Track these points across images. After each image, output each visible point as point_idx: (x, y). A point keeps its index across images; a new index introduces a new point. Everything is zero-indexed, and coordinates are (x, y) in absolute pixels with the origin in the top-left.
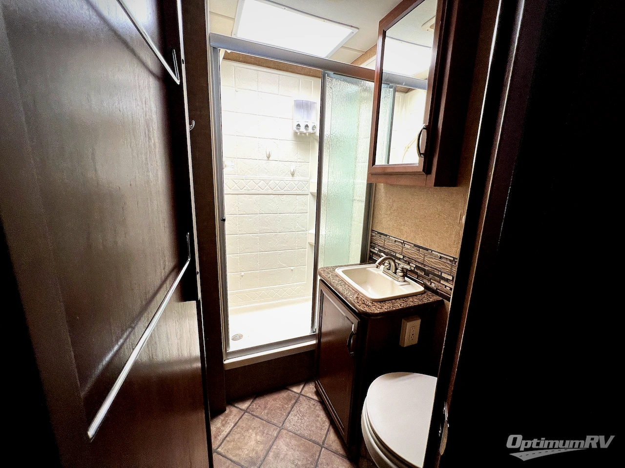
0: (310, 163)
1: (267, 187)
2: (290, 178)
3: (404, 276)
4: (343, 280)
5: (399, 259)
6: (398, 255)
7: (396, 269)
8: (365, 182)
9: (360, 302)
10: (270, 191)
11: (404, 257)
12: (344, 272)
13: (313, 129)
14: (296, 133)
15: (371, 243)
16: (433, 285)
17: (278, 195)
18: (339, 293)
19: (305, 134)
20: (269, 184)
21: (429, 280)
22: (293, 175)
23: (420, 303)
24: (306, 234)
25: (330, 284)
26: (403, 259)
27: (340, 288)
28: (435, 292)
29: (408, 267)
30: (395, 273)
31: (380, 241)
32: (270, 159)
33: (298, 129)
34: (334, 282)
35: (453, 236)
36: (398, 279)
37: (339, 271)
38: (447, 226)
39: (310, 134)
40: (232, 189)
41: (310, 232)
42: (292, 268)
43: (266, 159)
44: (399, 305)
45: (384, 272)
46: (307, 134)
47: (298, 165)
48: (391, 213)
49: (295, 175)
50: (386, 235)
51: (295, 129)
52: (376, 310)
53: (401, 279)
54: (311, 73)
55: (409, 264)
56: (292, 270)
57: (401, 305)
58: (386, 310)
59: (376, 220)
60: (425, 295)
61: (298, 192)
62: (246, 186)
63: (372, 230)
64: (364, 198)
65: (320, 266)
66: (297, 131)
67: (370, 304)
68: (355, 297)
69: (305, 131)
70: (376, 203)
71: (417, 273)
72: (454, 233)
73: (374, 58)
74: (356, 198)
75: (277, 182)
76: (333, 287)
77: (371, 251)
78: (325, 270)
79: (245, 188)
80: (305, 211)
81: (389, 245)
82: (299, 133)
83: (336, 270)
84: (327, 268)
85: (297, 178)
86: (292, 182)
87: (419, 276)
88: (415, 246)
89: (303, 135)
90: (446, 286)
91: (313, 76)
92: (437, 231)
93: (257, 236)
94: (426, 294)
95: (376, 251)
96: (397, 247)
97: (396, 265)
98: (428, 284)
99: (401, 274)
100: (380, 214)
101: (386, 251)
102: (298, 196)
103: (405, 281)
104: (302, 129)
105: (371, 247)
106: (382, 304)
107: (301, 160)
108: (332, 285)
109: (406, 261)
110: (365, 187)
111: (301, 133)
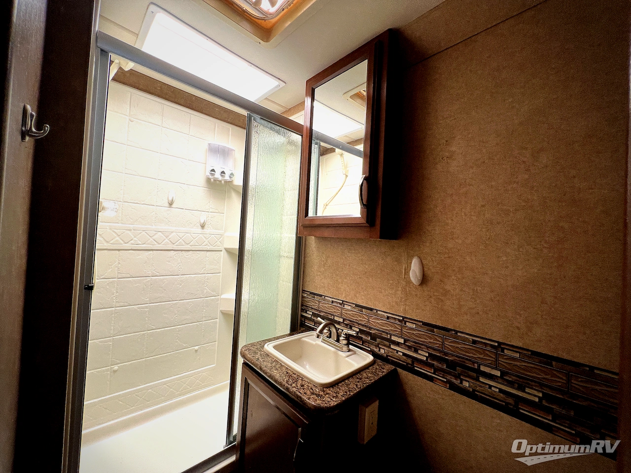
0: (225, 214)
1: (166, 240)
2: (199, 230)
3: (348, 344)
4: (277, 361)
5: (339, 323)
6: (336, 318)
7: (338, 336)
8: (294, 236)
9: (308, 392)
10: (170, 247)
11: (344, 320)
12: (275, 347)
13: (230, 177)
14: (208, 180)
15: (302, 305)
16: (382, 351)
17: (182, 251)
18: (276, 381)
19: (220, 181)
20: (170, 237)
21: (377, 346)
22: (203, 226)
23: (376, 378)
24: (218, 300)
25: (261, 369)
26: (343, 322)
27: (277, 374)
28: (385, 359)
29: (351, 332)
30: (338, 340)
31: (312, 303)
32: (173, 206)
33: (213, 175)
34: (265, 366)
35: (399, 292)
36: (342, 348)
37: (269, 348)
38: (391, 282)
39: (226, 182)
40: (111, 242)
41: (223, 296)
42: (196, 348)
43: (167, 205)
44: (355, 387)
45: (324, 341)
46: (223, 182)
47: (210, 216)
48: (326, 270)
49: (206, 226)
50: (321, 296)
51: (209, 175)
52: (331, 401)
53: (345, 348)
54: (229, 120)
55: (351, 328)
56: (196, 351)
57: (357, 385)
58: (344, 399)
59: (308, 279)
60: (376, 366)
61: (209, 248)
62: (135, 239)
63: (303, 290)
64: (292, 253)
65: (241, 344)
66: (211, 177)
67: (321, 393)
68: (299, 385)
69: (220, 178)
70: (306, 259)
71: (361, 339)
72: (400, 289)
73: (303, 113)
74: (282, 253)
75: (181, 235)
76: (266, 373)
77: (302, 316)
78: (251, 348)
79: (132, 242)
80: (218, 271)
81: (326, 307)
82: (212, 180)
83: (266, 346)
84: (253, 345)
85: (207, 230)
86: (201, 235)
87: (364, 342)
88: (357, 306)
89: (218, 182)
90: (397, 351)
91: (231, 123)
92: (381, 288)
93: (146, 307)
94: (377, 364)
95: (309, 314)
96: (335, 309)
97: (337, 331)
98: (376, 350)
99: (345, 342)
100: (312, 271)
101: (322, 314)
102: (208, 253)
103: (349, 350)
104: (217, 175)
105: (302, 310)
106: (336, 389)
107: (214, 210)
108: (263, 371)
109: (347, 325)
110: (295, 242)
111: (215, 180)
